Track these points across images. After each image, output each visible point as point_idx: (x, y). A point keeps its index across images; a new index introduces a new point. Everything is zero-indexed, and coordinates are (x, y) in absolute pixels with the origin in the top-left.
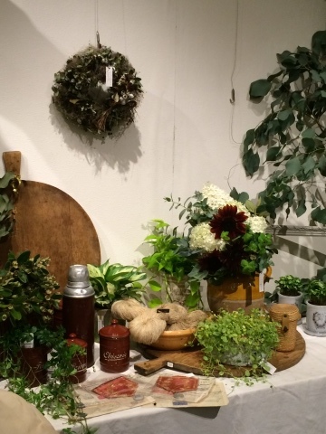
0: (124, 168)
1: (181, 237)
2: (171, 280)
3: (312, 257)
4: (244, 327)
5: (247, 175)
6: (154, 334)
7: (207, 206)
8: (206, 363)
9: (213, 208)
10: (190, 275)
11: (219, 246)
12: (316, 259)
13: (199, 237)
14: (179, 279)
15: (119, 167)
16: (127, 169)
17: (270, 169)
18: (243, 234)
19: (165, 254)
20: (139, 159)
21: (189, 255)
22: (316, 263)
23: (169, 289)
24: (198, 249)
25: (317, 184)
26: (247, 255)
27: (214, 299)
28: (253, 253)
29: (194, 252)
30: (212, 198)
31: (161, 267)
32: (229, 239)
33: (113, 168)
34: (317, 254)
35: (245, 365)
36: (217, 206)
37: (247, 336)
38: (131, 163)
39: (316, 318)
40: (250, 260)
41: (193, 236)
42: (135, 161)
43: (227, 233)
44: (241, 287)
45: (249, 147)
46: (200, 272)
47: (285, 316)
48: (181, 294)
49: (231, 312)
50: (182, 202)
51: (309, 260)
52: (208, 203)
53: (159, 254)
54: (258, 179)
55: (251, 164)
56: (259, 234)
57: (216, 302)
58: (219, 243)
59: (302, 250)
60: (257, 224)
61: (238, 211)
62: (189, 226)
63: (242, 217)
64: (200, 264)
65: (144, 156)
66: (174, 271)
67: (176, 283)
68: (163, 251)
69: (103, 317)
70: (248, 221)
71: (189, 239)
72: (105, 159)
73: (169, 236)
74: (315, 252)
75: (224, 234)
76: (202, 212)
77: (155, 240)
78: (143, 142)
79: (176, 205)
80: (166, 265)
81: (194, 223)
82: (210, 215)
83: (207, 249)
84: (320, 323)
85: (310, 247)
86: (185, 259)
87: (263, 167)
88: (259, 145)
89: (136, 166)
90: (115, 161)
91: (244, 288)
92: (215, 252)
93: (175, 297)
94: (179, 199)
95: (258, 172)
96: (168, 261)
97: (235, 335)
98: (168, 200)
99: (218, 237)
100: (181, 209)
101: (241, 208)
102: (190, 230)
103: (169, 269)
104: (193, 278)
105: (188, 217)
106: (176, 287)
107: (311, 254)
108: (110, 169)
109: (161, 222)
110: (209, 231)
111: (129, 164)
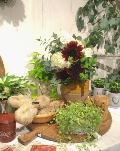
0: (16, 24)
1: (46, 60)
2: (42, 83)
3: (106, 69)
4: (82, 113)
5: (79, 31)
6: (29, 119)
7: (60, 43)
8: (61, 135)
9: (64, 44)
10: (51, 81)
11: (67, 65)
12: (107, 69)
13: (56, 60)
14: (46, 83)
15: (13, 24)
16: (18, 25)
17: (89, 28)
18: (80, 58)
19: (39, 69)
20: (25, 20)
21: (50, 70)
22: (107, 71)
23: (41, 87)
24: (55, 67)
25: (109, 36)
26: (83, 70)
27: (64, 93)
28: (86, 69)
29: (53, 69)
30: (63, 38)
31: (36, 76)
32: (73, 61)
33: (10, 24)
34: (107, 67)
35: (83, 134)
36: (66, 43)
37: (84, 118)
38: (20, 22)
39: (114, 100)
40: (84, 73)
41: (52, 59)
42: (22, 21)
43: (72, 57)
44: (78, 87)
45: (80, 16)
46: (57, 79)
47: (103, 103)
48: (47, 90)
49: (74, 102)
50: (46, 41)
51: (104, 70)
52: (61, 40)
53: (36, 69)
54: (83, 32)
55: (80, 25)
56: (89, 58)
57: (65, 95)
58: (67, 64)
59: (101, 66)
60: (88, 53)
61: (78, 45)
62: (51, 54)
63: (80, 48)
64: (56, 76)
65: (27, 18)
66: (43, 78)
67: (44, 84)
68: (38, 68)
69: (4, 105)
70: (83, 51)
71: (50, 61)
72: (5, 18)
73: (40, 60)
74: (107, 66)
75: (70, 58)
76: (57, 46)
77: (34, 62)
78: (26, 10)
79: (43, 43)
80: (39, 75)
81: (53, 52)
82: (62, 48)
83: (60, 67)
84: (116, 102)
85: (105, 64)
86: (49, 72)
87: (86, 27)
88: (84, 16)
89: (23, 23)
90: (11, 20)
91: (80, 87)
92: (65, 69)
93: (44, 91)
94: (45, 40)
95: (83, 29)
96: (40, 73)
97: (78, 119)
98: (39, 40)
99: (66, 60)
100: (46, 45)
101: (79, 43)
102: (51, 56)
103: (41, 77)
104: (53, 83)
105: (50, 50)
106: (44, 87)
107: (105, 67)
108: (8, 24)
109: (37, 53)
110: (61, 57)
111: (19, 22)
